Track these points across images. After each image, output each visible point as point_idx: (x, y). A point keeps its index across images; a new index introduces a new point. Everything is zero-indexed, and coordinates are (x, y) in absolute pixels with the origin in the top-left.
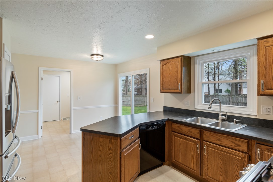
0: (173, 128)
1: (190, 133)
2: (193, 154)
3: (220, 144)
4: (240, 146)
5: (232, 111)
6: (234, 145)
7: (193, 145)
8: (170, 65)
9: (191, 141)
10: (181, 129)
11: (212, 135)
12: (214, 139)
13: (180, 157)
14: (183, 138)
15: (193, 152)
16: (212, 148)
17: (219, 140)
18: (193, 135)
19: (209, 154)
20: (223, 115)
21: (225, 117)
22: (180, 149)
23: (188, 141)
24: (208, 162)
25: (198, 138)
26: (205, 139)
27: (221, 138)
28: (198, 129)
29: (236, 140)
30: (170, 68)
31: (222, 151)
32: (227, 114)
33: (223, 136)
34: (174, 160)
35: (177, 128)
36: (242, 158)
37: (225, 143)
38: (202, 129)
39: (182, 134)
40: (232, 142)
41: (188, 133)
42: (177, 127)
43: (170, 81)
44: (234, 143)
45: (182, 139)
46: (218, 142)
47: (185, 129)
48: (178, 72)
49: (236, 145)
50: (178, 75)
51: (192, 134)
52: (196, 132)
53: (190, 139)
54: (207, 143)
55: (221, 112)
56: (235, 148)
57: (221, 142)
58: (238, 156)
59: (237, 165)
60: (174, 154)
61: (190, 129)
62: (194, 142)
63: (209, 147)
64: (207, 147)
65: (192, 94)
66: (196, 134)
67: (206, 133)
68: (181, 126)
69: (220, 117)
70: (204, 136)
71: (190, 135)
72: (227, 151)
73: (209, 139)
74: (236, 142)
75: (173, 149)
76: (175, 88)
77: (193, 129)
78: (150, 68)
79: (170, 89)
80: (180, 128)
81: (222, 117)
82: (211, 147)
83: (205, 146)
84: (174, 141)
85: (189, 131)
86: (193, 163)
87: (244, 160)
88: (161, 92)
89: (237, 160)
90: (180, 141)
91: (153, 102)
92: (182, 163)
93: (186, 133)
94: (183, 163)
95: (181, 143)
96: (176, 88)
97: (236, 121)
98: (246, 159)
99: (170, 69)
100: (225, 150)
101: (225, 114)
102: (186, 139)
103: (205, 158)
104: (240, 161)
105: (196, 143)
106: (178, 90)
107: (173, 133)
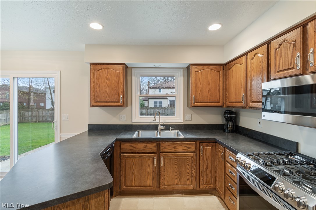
0: (124, 149)
1: (146, 149)
2: (149, 170)
3: (175, 151)
4: (190, 148)
5: (166, 121)
6: (186, 148)
7: (149, 160)
8: (108, 72)
9: (148, 157)
10: (135, 148)
11: (168, 145)
12: (170, 149)
13: (133, 179)
14: (137, 156)
15: (149, 167)
16: (169, 157)
17: (175, 148)
18: (150, 151)
19: (166, 164)
20: (161, 125)
21: (163, 127)
22: (133, 170)
23: (144, 158)
24: (164, 172)
25: (154, 151)
26: (162, 151)
27: (176, 146)
28: (154, 142)
29: (187, 144)
30: (107, 75)
31: (177, 157)
32: (165, 124)
33: (178, 143)
34: (125, 187)
35: (129, 148)
36: (192, 157)
37: (179, 149)
38: (158, 142)
39: (135, 153)
40: (185, 146)
41: (143, 150)
42: (130, 146)
43: (107, 92)
44: (186, 147)
45: (136, 158)
46: (174, 150)
47: (140, 146)
48: (119, 81)
49: (187, 148)
50: (119, 86)
51: (148, 149)
52: (152, 146)
53: (145, 156)
54: (164, 153)
55: (160, 123)
56: (187, 151)
57: (176, 149)
58: (189, 157)
59: (188, 164)
60: (124, 179)
61: (146, 144)
62: (150, 157)
63: (166, 157)
64: (164, 157)
65: (129, 108)
66: (153, 148)
67: (163, 145)
68: (134, 145)
69: (160, 127)
70: (161, 148)
71: (146, 152)
72: (181, 155)
73: (166, 149)
74: (188, 146)
75: (123, 174)
76: (114, 101)
77: (150, 144)
78: (61, 71)
79: (107, 102)
80: (132, 147)
81: (161, 127)
82: (167, 157)
83: (162, 157)
84: (125, 163)
85: (145, 147)
86: (149, 179)
87: (193, 159)
88: (92, 106)
89: (188, 160)
90: (134, 161)
91: (68, 120)
92: (135, 185)
93: (141, 150)
94: (137, 185)
95: (134, 163)
96: (116, 101)
97: (171, 129)
98: (195, 157)
99: (108, 77)
100: (179, 155)
101: (163, 124)
102: (141, 157)
103: (162, 169)
104: (190, 160)
105: (153, 157)
106: (119, 103)
107: (123, 155)
